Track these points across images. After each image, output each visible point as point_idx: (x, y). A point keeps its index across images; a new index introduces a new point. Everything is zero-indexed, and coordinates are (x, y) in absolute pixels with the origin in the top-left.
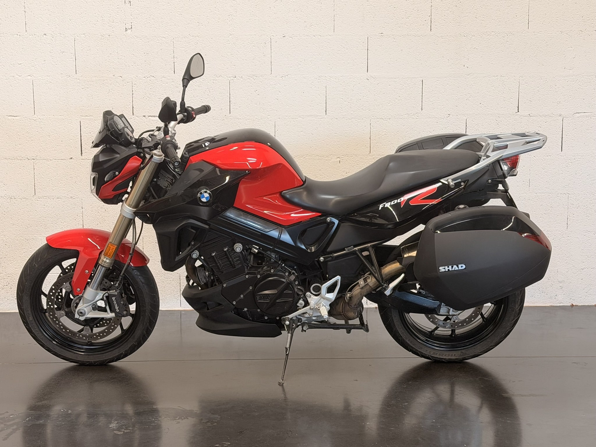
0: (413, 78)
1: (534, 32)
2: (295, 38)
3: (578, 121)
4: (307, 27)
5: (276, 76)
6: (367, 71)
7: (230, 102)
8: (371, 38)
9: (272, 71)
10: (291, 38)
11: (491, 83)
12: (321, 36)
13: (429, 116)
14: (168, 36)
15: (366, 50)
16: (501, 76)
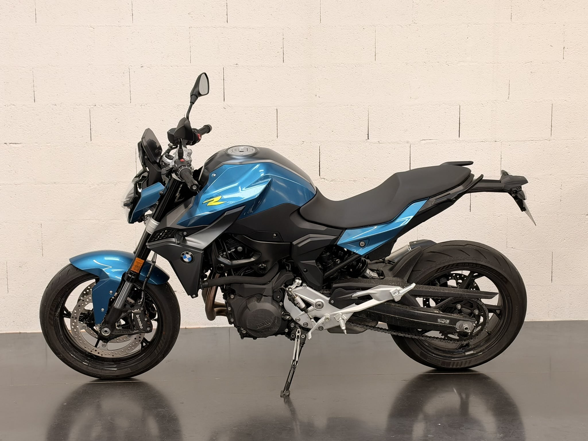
0: (268, 107)
1: (381, 64)
2: (153, 68)
3: (425, 148)
4: (165, 58)
5: (135, 105)
6: (224, 101)
7: (91, 129)
8: (226, 68)
9: (131, 99)
10: (149, 68)
11: (342, 112)
12: (178, 66)
13: (284, 143)
14: (28, 66)
15: (222, 80)
16: (351, 105)
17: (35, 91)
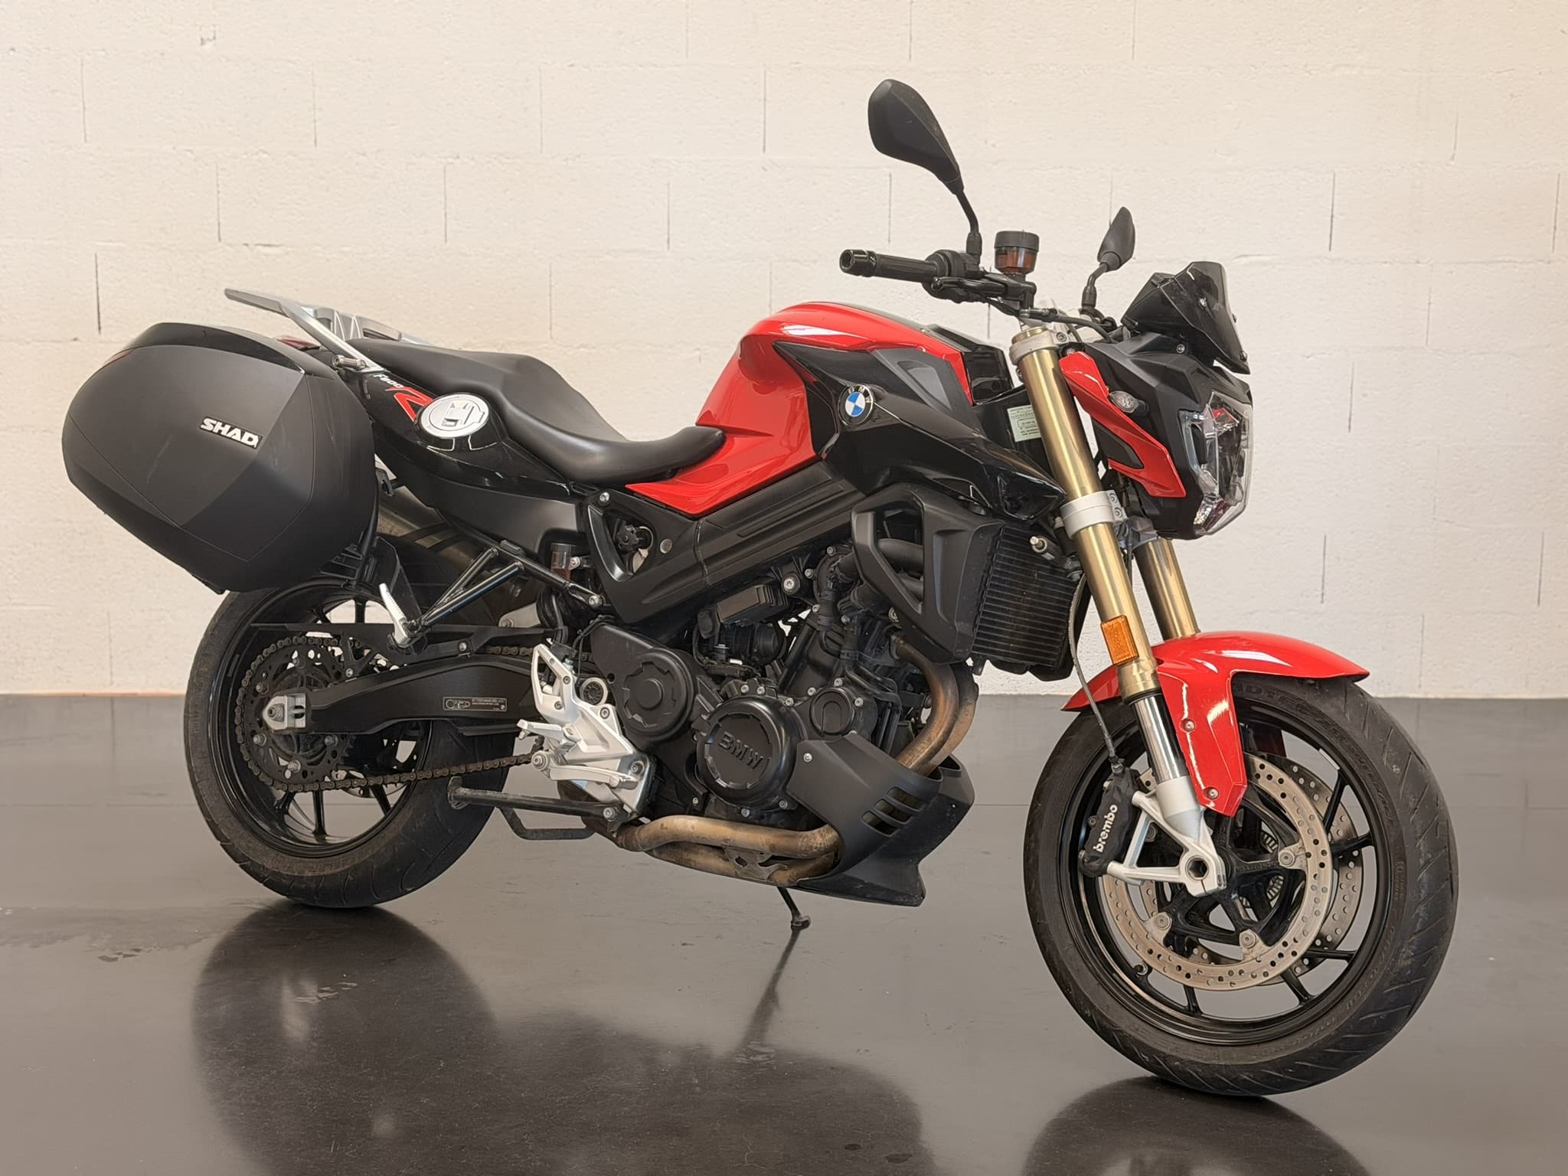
0: (868, 168)
1: (1146, 67)
6: (764, 151)
9: (544, 144)
10: (587, 69)
14: (301, 58)
15: (760, 100)
16: (1071, 167)
17: (317, 118)
